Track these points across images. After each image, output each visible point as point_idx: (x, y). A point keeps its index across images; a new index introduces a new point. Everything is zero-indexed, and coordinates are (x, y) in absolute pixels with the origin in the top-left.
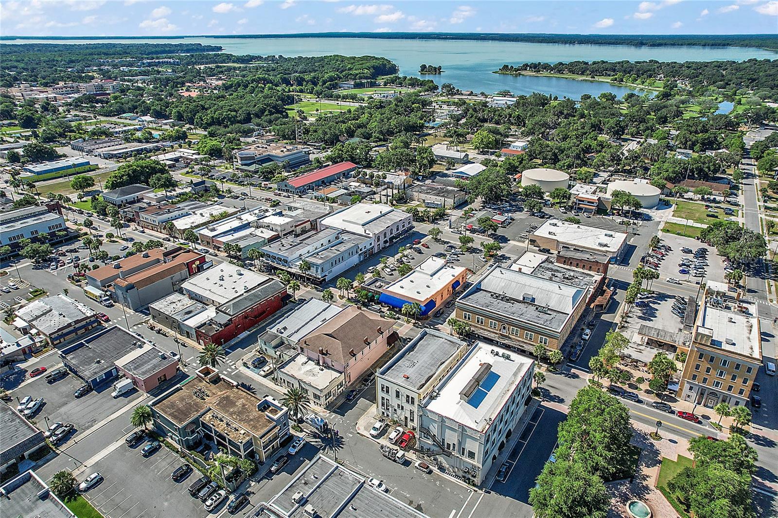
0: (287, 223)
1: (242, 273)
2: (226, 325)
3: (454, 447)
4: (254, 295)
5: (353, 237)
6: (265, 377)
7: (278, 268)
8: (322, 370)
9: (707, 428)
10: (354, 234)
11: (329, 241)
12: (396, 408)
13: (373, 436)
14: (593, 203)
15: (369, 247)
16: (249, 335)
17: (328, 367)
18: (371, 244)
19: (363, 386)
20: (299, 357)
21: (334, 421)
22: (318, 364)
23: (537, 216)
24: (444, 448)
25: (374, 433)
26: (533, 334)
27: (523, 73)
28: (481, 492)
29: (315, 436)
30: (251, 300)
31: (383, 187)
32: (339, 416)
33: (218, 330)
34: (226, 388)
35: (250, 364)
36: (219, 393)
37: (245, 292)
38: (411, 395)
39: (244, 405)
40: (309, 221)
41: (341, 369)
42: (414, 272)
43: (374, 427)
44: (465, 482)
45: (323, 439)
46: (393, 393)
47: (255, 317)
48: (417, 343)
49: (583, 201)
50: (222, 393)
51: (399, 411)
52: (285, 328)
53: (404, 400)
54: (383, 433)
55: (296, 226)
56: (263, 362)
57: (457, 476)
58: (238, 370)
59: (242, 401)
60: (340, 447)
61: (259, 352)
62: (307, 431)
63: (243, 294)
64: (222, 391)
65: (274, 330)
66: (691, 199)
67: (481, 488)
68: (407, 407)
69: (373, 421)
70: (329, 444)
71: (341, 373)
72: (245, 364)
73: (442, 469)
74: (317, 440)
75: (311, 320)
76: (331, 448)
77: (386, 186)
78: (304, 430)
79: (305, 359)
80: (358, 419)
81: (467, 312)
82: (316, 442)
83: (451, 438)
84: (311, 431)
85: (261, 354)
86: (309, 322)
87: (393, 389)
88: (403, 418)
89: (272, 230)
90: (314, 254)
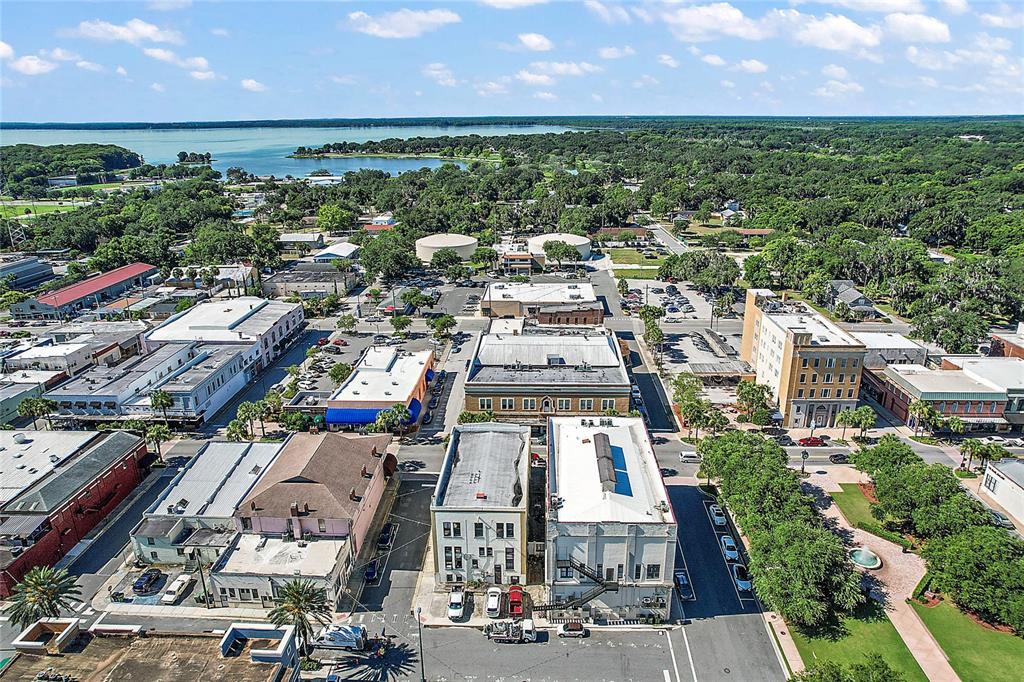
0: (79, 352)
1: (28, 438)
2: (37, 536)
3: (620, 572)
4: (82, 464)
5: (222, 347)
6: (176, 603)
7: (95, 421)
8: (304, 546)
9: (834, 447)
10: (221, 343)
11: (180, 361)
12: (477, 556)
13: (455, 619)
14: (526, 260)
15: (255, 357)
16: (92, 546)
17: (314, 538)
18: (257, 353)
19: (381, 552)
20: (242, 540)
21: (372, 623)
22: (291, 537)
23: (467, 286)
24: (601, 581)
25: (458, 612)
26: (592, 399)
27: (327, 155)
28: (677, 627)
29: (351, 663)
30: (80, 475)
31: (217, 288)
32: (374, 614)
33: (21, 550)
34: (114, 648)
35: (128, 591)
36: (101, 665)
37: (57, 466)
38: (505, 519)
39: (182, 662)
40: (117, 344)
41: (342, 531)
42: (357, 372)
43: (452, 604)
44: (647, 623)
45: (372, 663)
46: (468, 531)
47: (98, 506)
48: (456, 449)
49: (514, 260)
50: (108, 661)
51: (482, 562)
52: (184, 503)
53: (492, 534)
54: (468, 607)
55: (95, 356)
56: (158, 578)
57: (628, 621)
58: (105, 614)
59: (172, 656)
60: (411, 661)
61: (137, 565)
62: (330, 662)
63: (52, 472)
64: (105, 658)
65: (162, 511)
66: (617, 247)
67: (674, 622)
68: (500, 546)
69: (438, 597)
70: (388, 666)
71: (344, 538)
72: (117, 597)
73: (600, 620)
74: (360, 668)
75: (229, 476)
76: (396, 670)
77: (221, 285)
78: (323, 662)
79: (257, 540)
80: (410, 604)
81: (486, 396)
82: (361, 672)
83: (615, 556)
84: (337, 659)
85: (144, 567)
86: (225, 480)
87: (468, 523)
88: (491, 570)
89: (47, 368)
90: (168, 380)
